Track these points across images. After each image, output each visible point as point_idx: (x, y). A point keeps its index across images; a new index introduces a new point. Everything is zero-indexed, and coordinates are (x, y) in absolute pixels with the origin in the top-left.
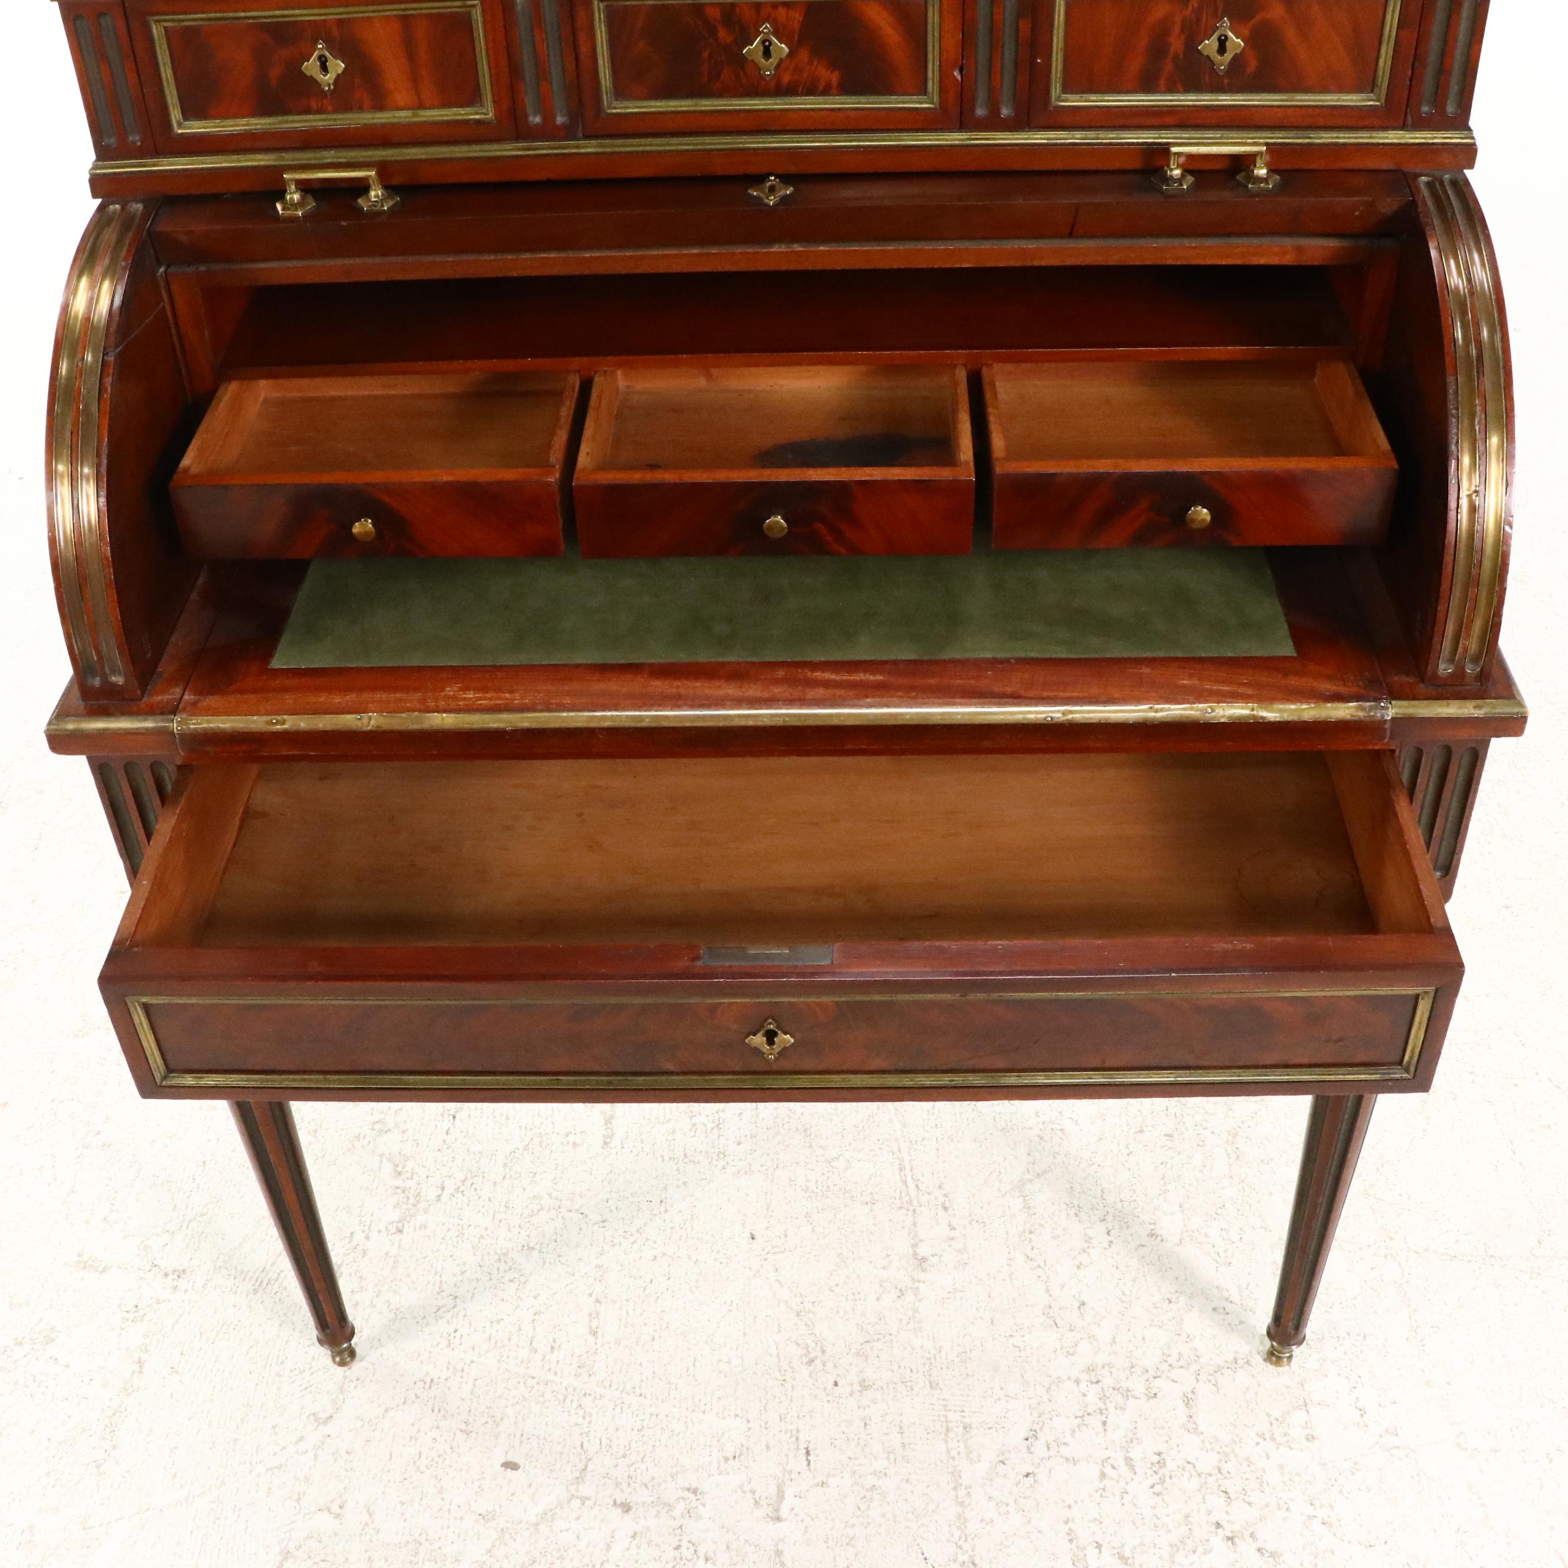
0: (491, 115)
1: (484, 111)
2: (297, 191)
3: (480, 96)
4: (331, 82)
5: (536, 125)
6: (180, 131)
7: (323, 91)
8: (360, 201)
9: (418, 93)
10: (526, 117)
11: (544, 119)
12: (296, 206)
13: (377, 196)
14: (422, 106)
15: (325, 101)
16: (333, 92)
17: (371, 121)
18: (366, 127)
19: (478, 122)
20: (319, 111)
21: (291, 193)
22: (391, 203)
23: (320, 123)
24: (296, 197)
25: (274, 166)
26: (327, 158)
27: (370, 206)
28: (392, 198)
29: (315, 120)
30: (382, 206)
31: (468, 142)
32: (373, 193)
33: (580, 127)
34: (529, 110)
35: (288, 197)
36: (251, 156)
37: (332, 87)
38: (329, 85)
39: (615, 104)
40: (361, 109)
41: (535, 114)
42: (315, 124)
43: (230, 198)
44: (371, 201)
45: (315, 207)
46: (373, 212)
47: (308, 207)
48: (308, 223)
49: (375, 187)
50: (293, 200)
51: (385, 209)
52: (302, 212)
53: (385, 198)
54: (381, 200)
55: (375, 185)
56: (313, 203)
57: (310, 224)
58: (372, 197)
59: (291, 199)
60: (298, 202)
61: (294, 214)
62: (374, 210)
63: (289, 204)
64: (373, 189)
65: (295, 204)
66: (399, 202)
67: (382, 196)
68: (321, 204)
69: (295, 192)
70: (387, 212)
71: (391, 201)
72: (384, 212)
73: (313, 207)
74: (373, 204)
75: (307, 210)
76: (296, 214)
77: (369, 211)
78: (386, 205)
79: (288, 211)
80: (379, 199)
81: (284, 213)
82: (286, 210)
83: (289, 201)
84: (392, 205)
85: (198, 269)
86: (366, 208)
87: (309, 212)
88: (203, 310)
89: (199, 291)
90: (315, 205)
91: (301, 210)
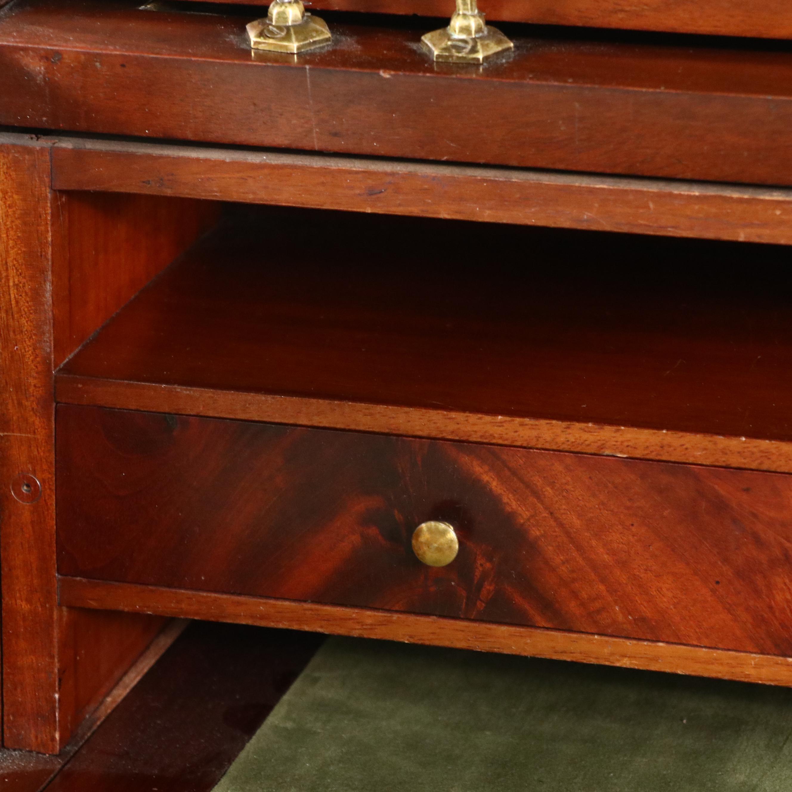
8: (427, 39)
12: (288, 31)
13: (465, 30)
21: (282, 3)
22: (494, 48)
24: (293, 12)
27: (446, 49)
28: (499, 42)
30: (474, 50)
32: (457, 23)
35: (275, 12)
43: (154, 10)
44: (449, 39)
45: (330, 41)
46: (451, 64)
47: (315, 37)
48: (305, 68)
49: (464, 9)
50: (286, 19)
51: (478, 59)
52: (302, 43)
53: (481, 38)
54: (474, 40)
55: (466, 7)
56: (326, 32)
57: (308, 71)
58: (455, 31)
59: (279, 17)
60: (295, 23)
61: (281, 47)
62: (454, 58)
63: (274, 26)
64: (459, 14)
65: (288, 28)
66: (514, 52)
67: (477, 32)
68: (344, 39)
69: (294, 3)
70: (482, 64)
71: (496, 46)
72: (476, 63)
73: (327, 40)
74: (454, 46)
75: (310, 44)
76: (286, 47)
77: (443, 61)
78: (481, 51)
79: (267, 38)
80: (471, 37)
81: (261, 47)
82: (265, 39)
83: (276, 22)
84: (497, 54)
85: (56, 145)
86: (437, 55)
87: (314, 49)
88: (50, 239)
89: (49, 195)
90: (330, 37)
91: (298, 40)
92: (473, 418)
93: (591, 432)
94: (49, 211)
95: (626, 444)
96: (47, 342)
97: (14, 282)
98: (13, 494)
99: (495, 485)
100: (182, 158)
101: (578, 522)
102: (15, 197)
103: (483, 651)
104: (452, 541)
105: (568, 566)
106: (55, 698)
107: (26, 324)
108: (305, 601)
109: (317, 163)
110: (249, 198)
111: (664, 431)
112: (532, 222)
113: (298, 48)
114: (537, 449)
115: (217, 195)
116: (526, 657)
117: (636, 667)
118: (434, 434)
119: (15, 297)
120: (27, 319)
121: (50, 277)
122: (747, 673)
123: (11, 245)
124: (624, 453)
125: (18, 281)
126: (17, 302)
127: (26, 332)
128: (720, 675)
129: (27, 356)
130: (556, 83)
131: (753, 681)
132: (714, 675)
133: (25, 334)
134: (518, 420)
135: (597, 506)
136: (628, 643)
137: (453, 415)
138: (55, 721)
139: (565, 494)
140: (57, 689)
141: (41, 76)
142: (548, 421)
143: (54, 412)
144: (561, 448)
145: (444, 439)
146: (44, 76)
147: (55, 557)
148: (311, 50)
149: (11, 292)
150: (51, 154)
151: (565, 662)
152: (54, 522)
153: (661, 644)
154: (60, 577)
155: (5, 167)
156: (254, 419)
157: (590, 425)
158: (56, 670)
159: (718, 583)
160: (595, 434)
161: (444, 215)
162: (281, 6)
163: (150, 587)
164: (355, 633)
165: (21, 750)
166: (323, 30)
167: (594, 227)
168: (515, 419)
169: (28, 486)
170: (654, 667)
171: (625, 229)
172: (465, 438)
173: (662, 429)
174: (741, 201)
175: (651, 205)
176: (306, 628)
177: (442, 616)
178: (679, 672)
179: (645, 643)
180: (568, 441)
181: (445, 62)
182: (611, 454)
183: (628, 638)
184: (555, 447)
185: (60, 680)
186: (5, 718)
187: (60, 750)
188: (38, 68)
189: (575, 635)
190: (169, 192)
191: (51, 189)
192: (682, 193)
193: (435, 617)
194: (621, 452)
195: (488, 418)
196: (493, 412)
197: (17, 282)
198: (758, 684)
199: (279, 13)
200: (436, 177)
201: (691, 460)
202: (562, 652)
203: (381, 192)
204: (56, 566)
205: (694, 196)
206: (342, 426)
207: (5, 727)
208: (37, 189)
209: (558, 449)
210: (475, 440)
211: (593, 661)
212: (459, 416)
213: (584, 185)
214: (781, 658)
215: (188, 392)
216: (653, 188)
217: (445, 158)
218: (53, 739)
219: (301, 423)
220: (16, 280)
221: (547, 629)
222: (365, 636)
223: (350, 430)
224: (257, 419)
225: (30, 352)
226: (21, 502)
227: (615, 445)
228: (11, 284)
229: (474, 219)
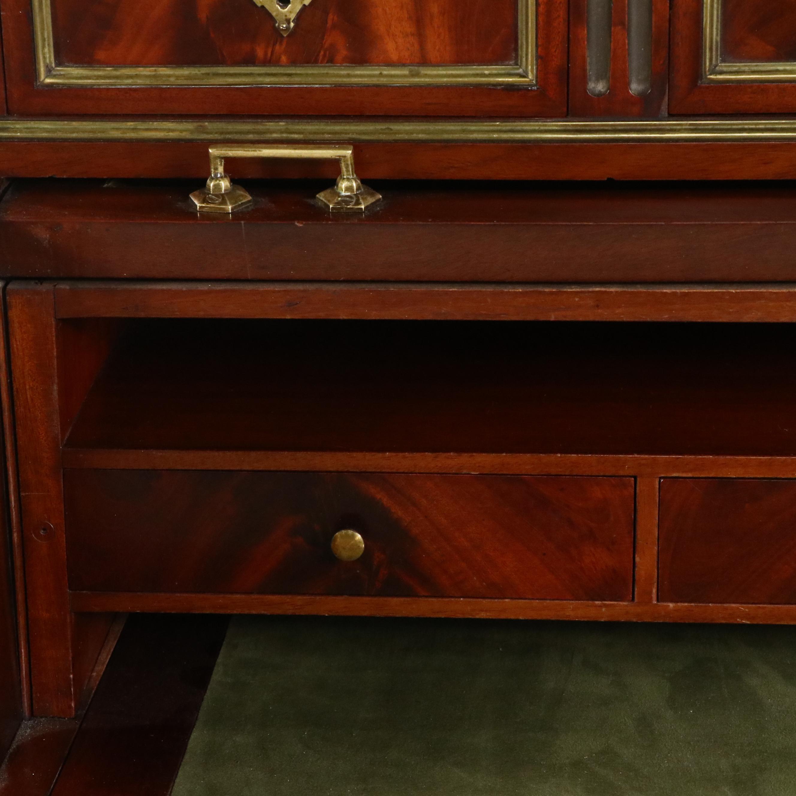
0: (531, 76)
1: (520, 71)
2: (225, 177)
3: (516, 50)
4: (293, 16)
5: (600, 95)
6: (48, 81)
7: (277, 31)
8: (321, 196)
9: (422, 44)
10: (584, 80)
11: (612, 88)
12: (223, 198)
13: (348, 189)
14: (425, 62)
15: (277, 47)
16: (293, 34)
17: (346, 80)
18: (338, 88)
19: (510, 88)
20: (266, 62)
21: (216, 178)
22: (371, 200)
23: (268, 80)
24: (225, 184)
25: (190, 141)
26: (272, 132)
27: (338, 203)
28: (372, 195)
29: (260, 75)
30: (357, 203)
31: (491, 116)
32: (343, 185)
33: (666, 99)
34: (591, 69)
35: (212, 185)
36: (156, 124)
37: (292, 25)
38: (288, 21)
39: (723, 67)
40: (331, 61)
41: (597, 80)
42: (260, 79)
43: (114, 187)
44: (339, 197)
45: (251, 202)
46: (343, 213)
47: (242, 200)
48: (241, 223)
49: (348, 175)
50: (220, 189)
51: (362, 208)
52: (234, 206)
53: (361, 194)
54: (356, 195)
55: (349, 173)
56: (248, 196)
57: (243, 225)
58: (342, 190)
59: (215, 188)
60: (226, 192)
61: (221, 209)
62: (344, 209)
63: (213, 195)
64: (344, 179)
65: (222, 195)
66: (382, 201)
67: (357, 190)
68: (260, 200)
69: (224, 178)
70: (364, 212)
71: (371, 199)
72: (360, 211)
73: (249, 201)
74: (343, 201)
75: (239, 206)
76: (223, 209)
77: (337, 211)
78: (362, 203)
79: (209, 204)
80: (354, 194)
81: (204, 210)
82: (207, 204)
83: (213, 191)
84: (372, 204)
85: (57, 287)
86: (332, 208)
87: (242, 209)
88: (55, 354)
89: (53, 322)
90: (251, 200)
91: (231, 204)
92: (368, 455)
93: (453, 459)
94: (54, 334)
95: (477, 465)
96: (56, 426)
97: (30, 386)
98: (34, 536)
99: (386, 501)
100: (150, 290)
101: (445, 521)
102: (29, 325)
103: (382, 616)
104: (360, 542)
105: (439, 552)
106: (70, 678)
107: (39, 415)
108: (252, 593)
109: (249, 287)
110: (201, 314)
111: (504, 454)
112: (406, 317)
113: (232, 209)
114: (416, 473)
115: (178, 315)
116: (412, 618)
117: (491, 618)
118: (341, 469)
119: (30, 396)
120: (40, 411)
121: (56, 381)
122: (567, 614)
123: (26, 360)
124: (477, 472)
125: (33, 385)
126: (32, 400)
127: (40, 421)
128: (549, 618)
129: (41, 438)
130: (421, 223)
131: (572, 619)
132: (544, 618)
133: (39, 422)
134: (401, 454)
135: (458, 509)
136: (485, 601)
137: (354, 454)
138: (71, 694)
139: (435, 502)
140: (71, 671)
141: (47, 241)
142: (422, 454)
143: (62, 476)
144: (432, 471)
145: (348, 472)
146: (49, 241)
147: (67, 578)
148: (240, 209)
149: (28, 393)
150: (54, 294)
151: (440, 619)
152: (65, 553)
153: (507, 600)
154: (71, 592)
155: (20, 305)
156: (210, 469)
157: (452, 454)
158: (71, 659)
159: (544, 554)
160: (456, 460)
161: (343, 317)
162: (216, 180)
163: (139, 593)
164: (290, 612)
165: (46, 717)
166: (246, 194)
167: (450, 318)
168: (399, 454)
169: (44, 529)
170: (503, 616)
171: (471, 318)
172: (364, 470)
173: (503, 453)
174: (551, 293)
175: (489, 300)
176: (254, 612)
177: (351, 595)
178: (521, 618)
179: (496, 600)
180: (437, 466)
181: (338, 212)
182: (467, 473)
183: (484, 598)
184: (427, 471)
185: (73, 664)
186: (34, 696)
187: (75, 714)
188: (45, 236)
189: (447, 600)
190: (142, 315)
191: (55, 318)
192: (510, 290)
193: (346, 596)
194: (474, 471)
195: (380, 455)
196: (382, 450)
197: (31, 386)
198: (575, 621)
199: (214, 185)
200: (336, 291)
201: (523, 472)
202: (437, 612)
203: (297, 304)
204: (68, 584)
205: (519, 292)
206: (275, 469)
207: (34, 702)
208: (44, 319)
209: (430, 472)
210: (370, 470)
211: (460, 616)
212: (358, 455)
213: (441, 290)
214: (590, 602)
215: (161, 454)
216: (489, 289)
217: (342, 279)
218: (70, 707)
219: (244, 468)
220: (31, 384)
221: (426, 597)
222: (297, 614)
223: (280, 471)
224: (212, 469)
225: (43, 435)
226: (40, 541)
227: (470, 466)
228: (28, 387)
229: (365, 318)
